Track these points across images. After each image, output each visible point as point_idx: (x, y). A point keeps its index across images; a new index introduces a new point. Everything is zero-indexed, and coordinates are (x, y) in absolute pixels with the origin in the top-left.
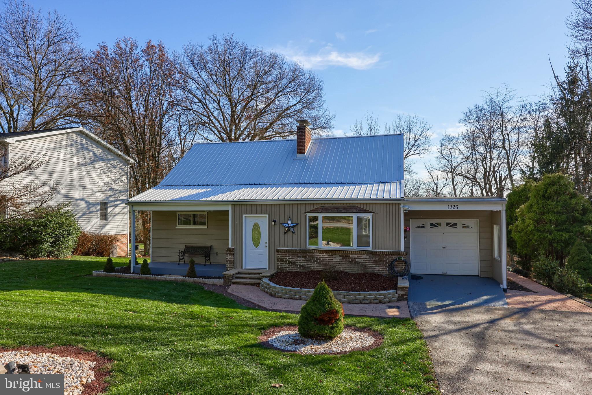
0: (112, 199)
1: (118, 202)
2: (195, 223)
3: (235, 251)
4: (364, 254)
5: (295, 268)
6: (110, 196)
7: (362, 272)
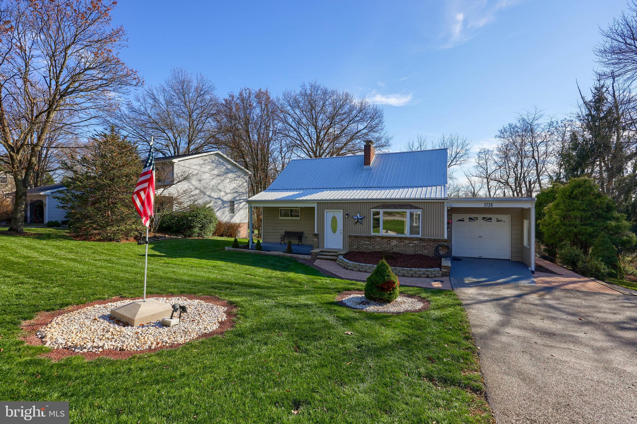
0: (237, 198)
1: (242, 201)
2: (291, 216)
3: (319, 235)
4: (415, 240)
5: (363, 249)
6: (237, 197)
7: (414, 253)
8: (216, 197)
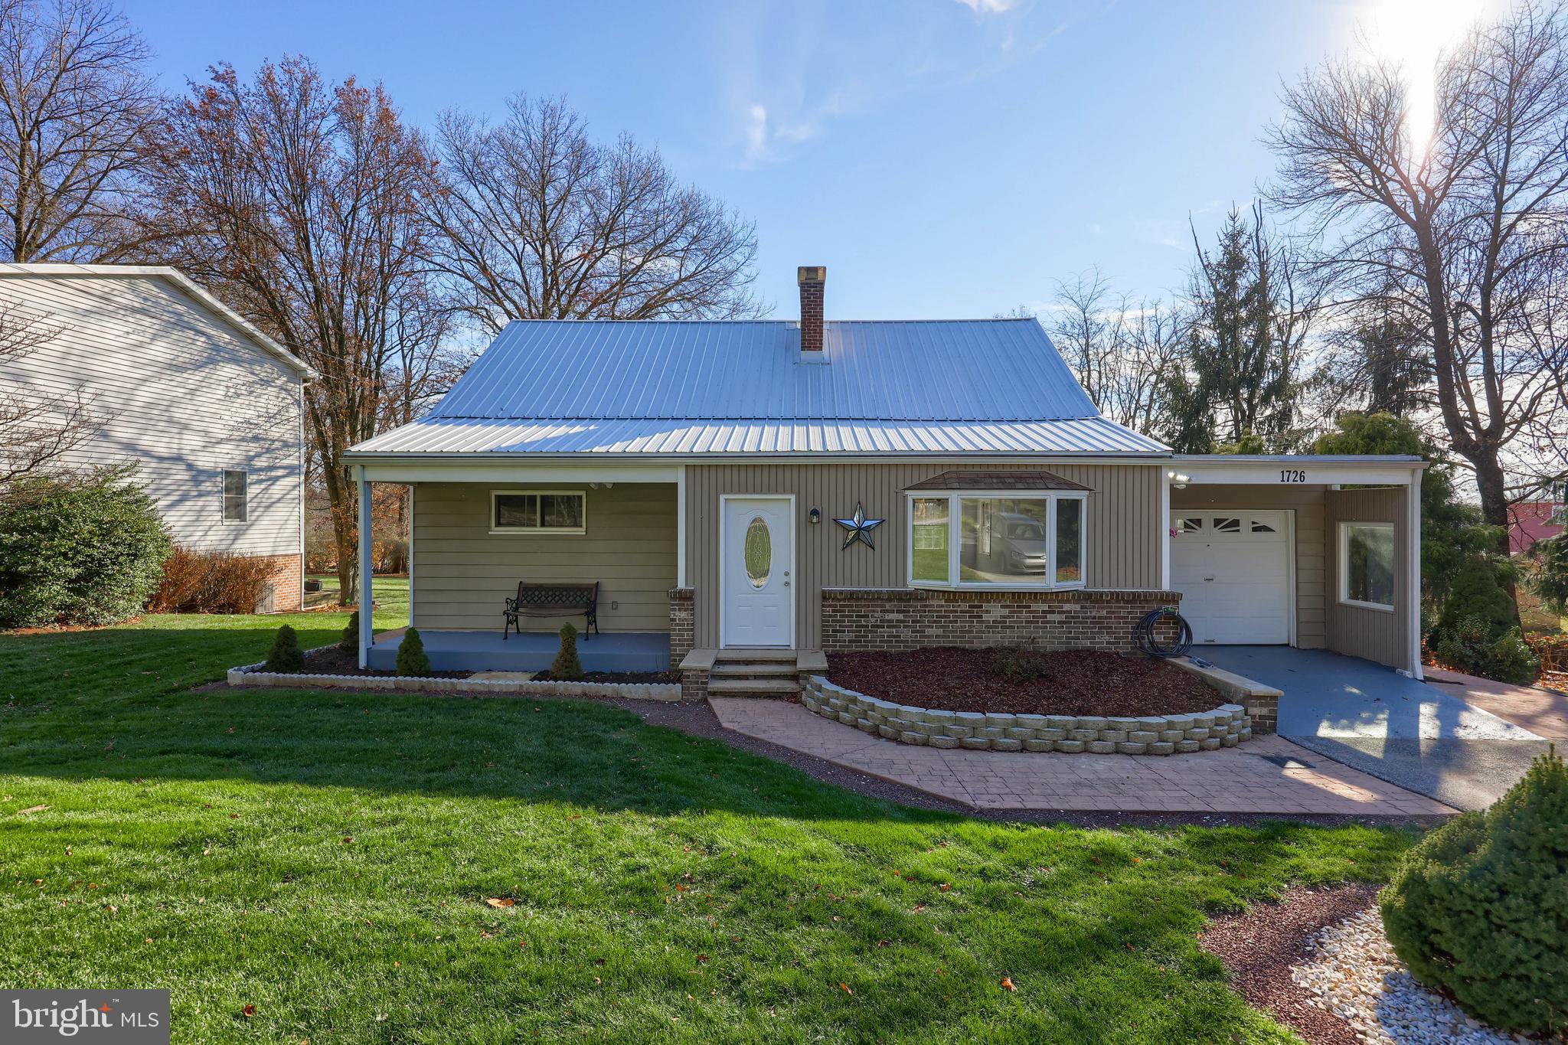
0: (260, 463)
2: (543, 525)
4: (1068, 601)
5: (877, 642)
6: (258, 456)
7: (1062, 648)
8: (161, 449)
